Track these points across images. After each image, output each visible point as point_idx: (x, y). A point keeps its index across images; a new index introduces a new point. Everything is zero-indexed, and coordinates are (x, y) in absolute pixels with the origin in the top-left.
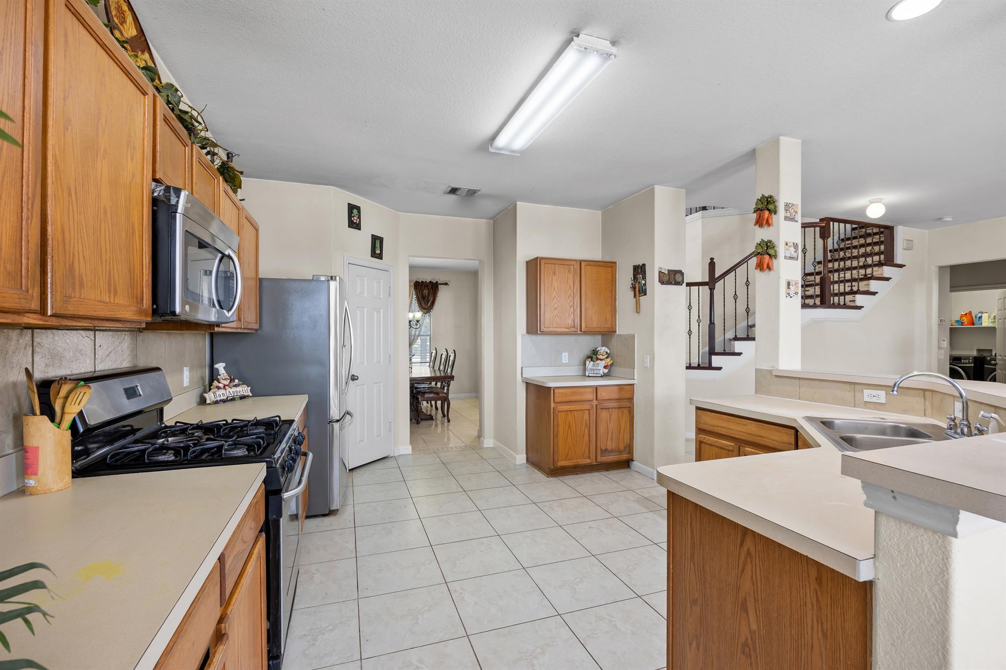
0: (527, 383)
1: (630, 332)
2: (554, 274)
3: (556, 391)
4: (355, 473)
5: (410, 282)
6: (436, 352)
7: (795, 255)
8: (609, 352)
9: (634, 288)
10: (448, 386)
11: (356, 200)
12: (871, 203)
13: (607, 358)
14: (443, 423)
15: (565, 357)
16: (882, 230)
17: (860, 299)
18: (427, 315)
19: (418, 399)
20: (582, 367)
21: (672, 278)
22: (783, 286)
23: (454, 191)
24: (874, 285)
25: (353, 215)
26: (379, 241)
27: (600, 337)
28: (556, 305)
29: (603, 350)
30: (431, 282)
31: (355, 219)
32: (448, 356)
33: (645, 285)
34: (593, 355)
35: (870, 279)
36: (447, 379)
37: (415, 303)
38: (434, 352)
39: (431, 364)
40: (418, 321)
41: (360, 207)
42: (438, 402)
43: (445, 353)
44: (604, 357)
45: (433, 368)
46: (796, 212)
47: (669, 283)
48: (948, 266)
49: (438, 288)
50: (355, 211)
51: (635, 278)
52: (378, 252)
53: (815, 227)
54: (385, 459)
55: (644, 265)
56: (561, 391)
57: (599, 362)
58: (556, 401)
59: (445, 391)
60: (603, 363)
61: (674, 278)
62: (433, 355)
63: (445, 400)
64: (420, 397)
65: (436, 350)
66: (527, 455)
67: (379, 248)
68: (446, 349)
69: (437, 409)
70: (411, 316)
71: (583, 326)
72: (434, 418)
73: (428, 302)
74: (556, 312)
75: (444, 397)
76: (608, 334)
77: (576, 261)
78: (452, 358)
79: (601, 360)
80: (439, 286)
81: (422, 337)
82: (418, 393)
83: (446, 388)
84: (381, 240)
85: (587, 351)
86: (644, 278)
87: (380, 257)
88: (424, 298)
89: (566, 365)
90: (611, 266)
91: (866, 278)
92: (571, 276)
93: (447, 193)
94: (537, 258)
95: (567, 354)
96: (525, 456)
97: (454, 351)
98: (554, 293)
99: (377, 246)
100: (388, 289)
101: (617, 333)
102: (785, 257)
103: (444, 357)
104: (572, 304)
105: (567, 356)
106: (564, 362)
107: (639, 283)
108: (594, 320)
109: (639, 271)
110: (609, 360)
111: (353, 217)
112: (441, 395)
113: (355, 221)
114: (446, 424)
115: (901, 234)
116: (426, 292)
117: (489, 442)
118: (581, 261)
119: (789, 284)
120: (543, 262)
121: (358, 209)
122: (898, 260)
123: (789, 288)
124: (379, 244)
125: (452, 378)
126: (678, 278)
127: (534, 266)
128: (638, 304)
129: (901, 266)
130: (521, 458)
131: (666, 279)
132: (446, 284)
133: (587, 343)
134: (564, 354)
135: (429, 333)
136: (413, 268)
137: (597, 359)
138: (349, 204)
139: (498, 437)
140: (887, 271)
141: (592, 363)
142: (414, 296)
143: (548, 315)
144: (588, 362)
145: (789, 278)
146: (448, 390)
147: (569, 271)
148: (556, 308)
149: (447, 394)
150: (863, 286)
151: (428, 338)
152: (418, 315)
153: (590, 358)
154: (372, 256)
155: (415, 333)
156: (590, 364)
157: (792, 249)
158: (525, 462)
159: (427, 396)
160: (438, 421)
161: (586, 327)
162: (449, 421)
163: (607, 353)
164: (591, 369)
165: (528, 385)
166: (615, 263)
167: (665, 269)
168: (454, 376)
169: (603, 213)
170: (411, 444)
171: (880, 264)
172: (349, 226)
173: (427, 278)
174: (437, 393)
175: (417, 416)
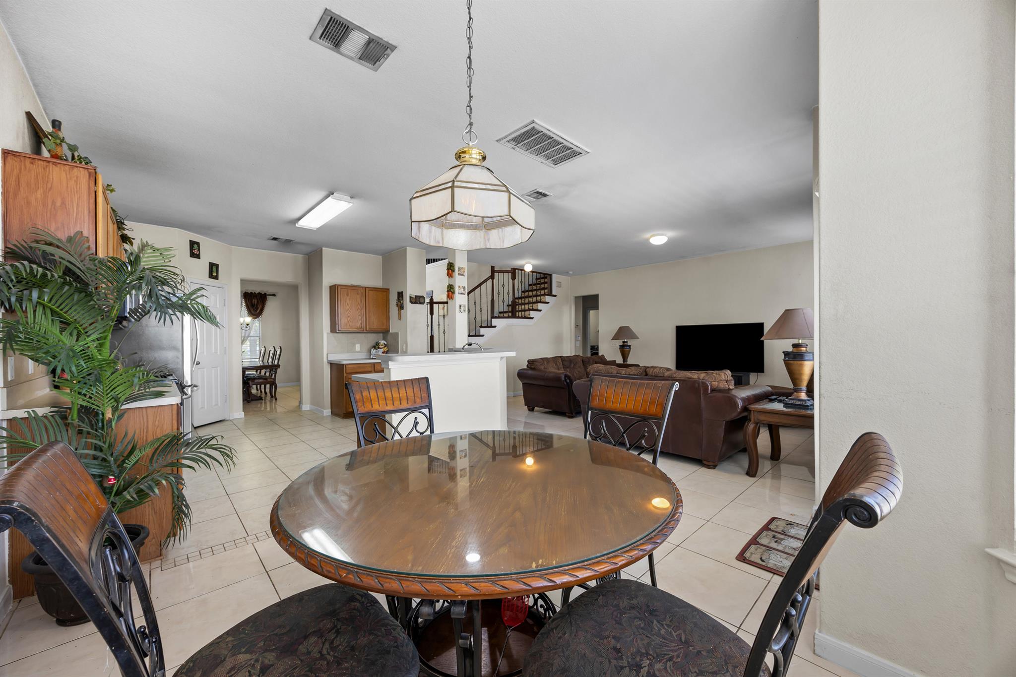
0: (331, 364)
1: (396, 331)
2: (348, 295)
3: (347, 366)
4: (197, 430)
5: (241, 292)
6: (265, 349)
7: (464, 292)
8: (386, 343)
9: (397, 305)
10: (276, 373)
11: (196, 238)
12: (527, 263)
13: (384, 347)
14: (271, 401)
15: (358, 347)
16: (546, 276)
17: (532, 314)
18: (256, 320)
19: (249, 384)
20: (369, 353)
21: (417, 300)
22: (458, 307)
23: (275, 239)
24: (540, 306)
25: (194, 248)
26: (215, 267)
27: (382, 335)
28: (349, 315)
29: (383, 342)
30: (259, 293)
31: (196, 252)
32: (275, 351)
33: (403, 303)
34: (376, 346)
35: (539, 302)
36: (274, 368)
37: (244, 309)
38: (263, 349)
39: (261, 359)
40: (248, 325)
41: (199, 243)
42: (267, 385)
43: (272, 350)
44: (383, 347)
45: (263, 361)
46: (464, 271)
47: (415, 303)
48: (580, 297)
49: (266, 298)
50: (196, 246)
51: (399, 299)
52: (215, 274)
53: (508, 273)
54: (222, 422)
55: (402, 292)
56: (350, 366)
57: (379, 349)
58: (347, 372)
59: (273, 377)
60: (382, 350)
61: (419, 300)
62: (262, 352)
63: (273, 384)
64: (250, 382)
65: (265, 347)
66: (331, 409)
67: (215, 272)
68: (274, 347)
69: (266, 393)
70: (242, 320)
71: (367, 327)
72: (263, 398)
73: (257, 310)
74: (349, 318)
75: (271, 381)
76: (385, 332)
77: (363, 287)
78: (278, 353)
79: (381, 348)
80: (267, 297)
81: (252, 338)
82: (250, 379)
83: (273, 375)
84: (217, 266)
85: (373, 343)
86: (403, 300)
87: (216, 278)
88: (253, 306)
89: (359, 352)
90: (386, 291)
91: (537, 302)
92: (359, 296)
93: (270, 240)
94: (335, 285)
95: (359, 345)
96: (330, 410)
97: (280, 347)
98: (348, 307)
99: (213, 271)
100: (223, 301)
101: (390, 331)
102: (459, 293)
103: (271, 352)
104: (360, 314)
105: (359, 347)
106: (357, 350)
107: (400, 302)
108: (375, 323)
109: (400, 295)
110: (386, 348)
111: (194, 250)
112: (269, 380)
113: (196, 253)
114: (274, 401)
115: (555, 278)
116: (255, 301)
117: (306, 407)
118: (366, 288)
119: (460, 306)
120: (339, 288)
121: (198, 244)
122: (554, 293)
123: (460, 308)
124: (215, 269)
125: (278, 366)
126: (422, 300)
127: (334, 289)
128: (400, 314)
129: (555, 296)
130: (327, 412)
131: (414, 301)
132: (274, 295)
133: (372, 338)
134: (357, 345)
135: (259, 335)
136: (243, 282)
137: (379, 348)
138: (190, 241)
139: (313, 403)
140: (548, 299)
141: (375, 350)
142: (244, 304)
143: (343, 321)
144: (372, 350)
145: (461, 303)
146: (275, 376)
147: (358, 294)
148: (348, 317)
149: (275, 379)
150: (535, 306)
151: (258, 338)
152: (248, 319)
153: (374, 347)
154: (210, 277)
155: (245, 334)
156: (373, 351)
157: (462, 289)
158: (330, 414)
159: (256, 381)
160: (267, 401)
161: (369, 328)
162: (276, 399)
163: (385, 344)
164: (374, 354)
165: (332, 364)
166: (389, 289)
167: (413, 295)
168: (280, 365)
169: (382, 257)
170: (243, 411)
171: (545, 295)
172: (191, 256)
173: (257, 289)
174: (266, 379)
175: (248, 398)
